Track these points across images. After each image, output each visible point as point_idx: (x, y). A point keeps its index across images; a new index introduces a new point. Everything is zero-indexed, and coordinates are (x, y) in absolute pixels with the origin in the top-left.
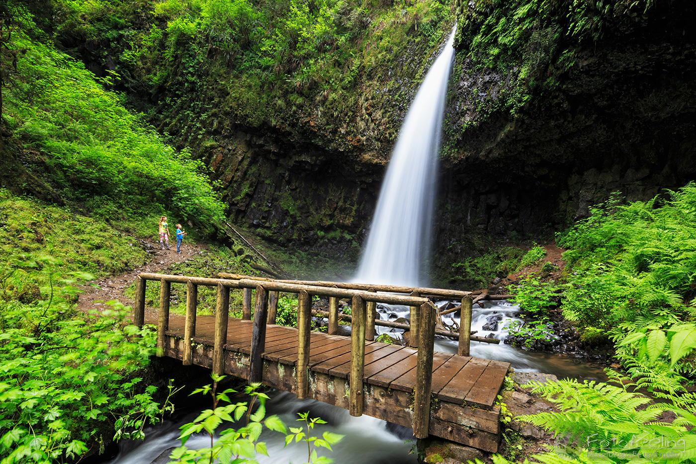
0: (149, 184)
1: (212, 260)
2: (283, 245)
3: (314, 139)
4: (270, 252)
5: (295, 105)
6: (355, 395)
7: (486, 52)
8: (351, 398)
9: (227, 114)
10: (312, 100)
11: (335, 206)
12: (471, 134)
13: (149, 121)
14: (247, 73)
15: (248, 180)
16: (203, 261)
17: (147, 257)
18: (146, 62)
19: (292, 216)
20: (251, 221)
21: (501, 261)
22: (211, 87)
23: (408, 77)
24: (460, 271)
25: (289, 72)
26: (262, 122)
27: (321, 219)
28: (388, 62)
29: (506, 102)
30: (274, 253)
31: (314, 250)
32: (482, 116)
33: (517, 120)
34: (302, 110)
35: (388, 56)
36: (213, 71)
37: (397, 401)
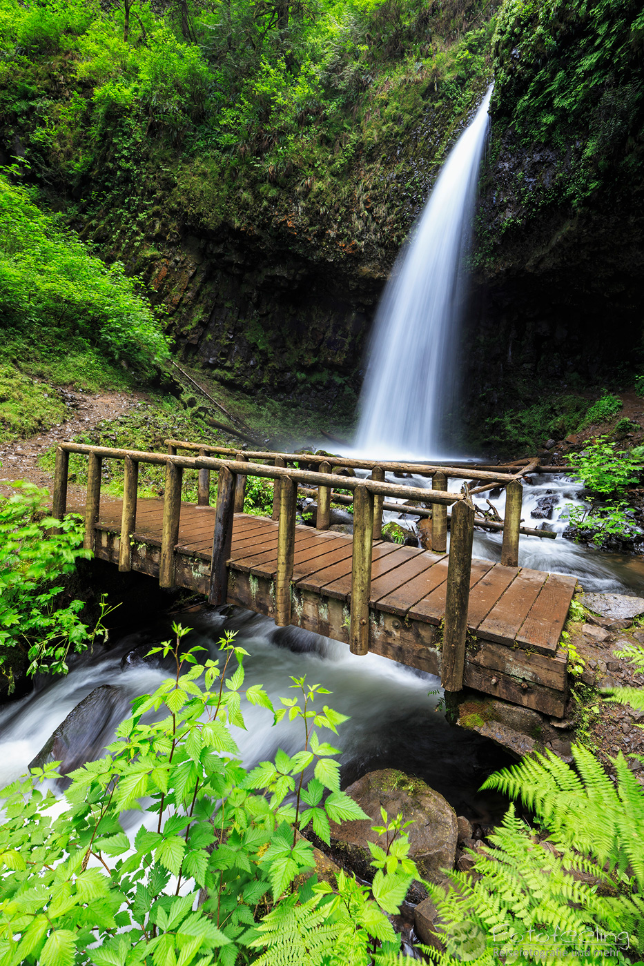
0: (69, 312)
1: (154, 415)
2: (249, 392)
3: (293, 245)
4: (231, 402)
5: (266, 198)
6: (358, 626)
7: (536, 121)
8: (352, 628)
9: (173, 212)
10: (290, 191)
11: (321, 337)
12: (513, 236)
13: (69, 224)
14: (201, 156)
15: (201, 302)
16: (141, 417)
17: (67, 412)
18: (65, 143)
19: (261, 352)
20: (206, 360)
21: (557, 416)
22: (151, 176)
23: (424, 157)
24: (496, 428)
25: (258, 153)
26: (221, 223)
27: (302, 356)
28: (396, 137)
29: (565, 190)
30: (236, 402)
31: (292, 399)
32: (530, 210)
33: (581, 217)
34: (276, 206)
35: (396, 129)
36: (155, 154)
37: (418, 636)
